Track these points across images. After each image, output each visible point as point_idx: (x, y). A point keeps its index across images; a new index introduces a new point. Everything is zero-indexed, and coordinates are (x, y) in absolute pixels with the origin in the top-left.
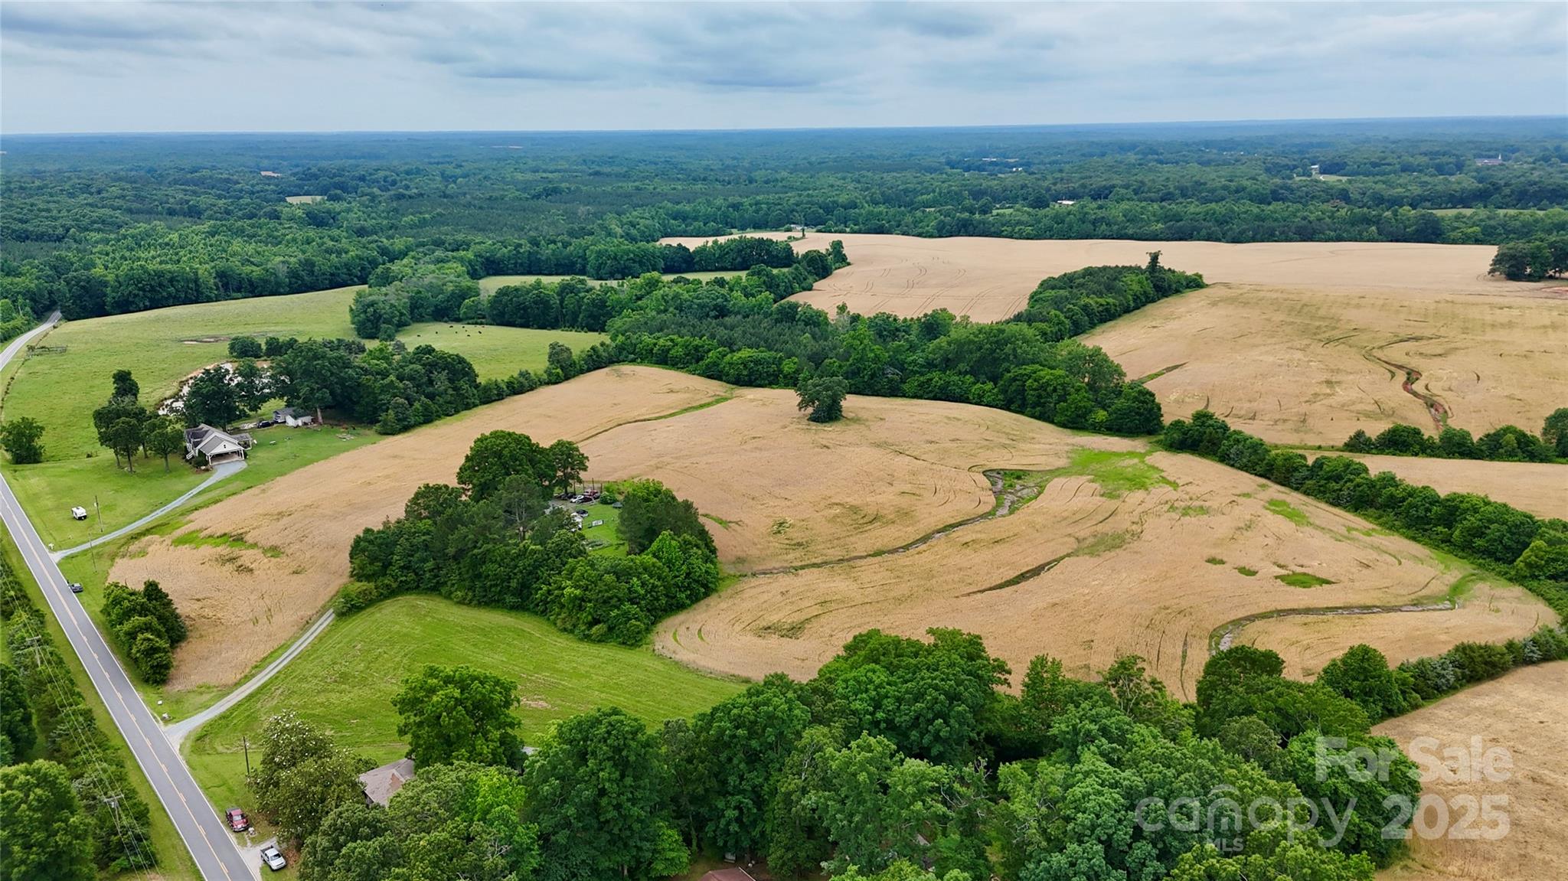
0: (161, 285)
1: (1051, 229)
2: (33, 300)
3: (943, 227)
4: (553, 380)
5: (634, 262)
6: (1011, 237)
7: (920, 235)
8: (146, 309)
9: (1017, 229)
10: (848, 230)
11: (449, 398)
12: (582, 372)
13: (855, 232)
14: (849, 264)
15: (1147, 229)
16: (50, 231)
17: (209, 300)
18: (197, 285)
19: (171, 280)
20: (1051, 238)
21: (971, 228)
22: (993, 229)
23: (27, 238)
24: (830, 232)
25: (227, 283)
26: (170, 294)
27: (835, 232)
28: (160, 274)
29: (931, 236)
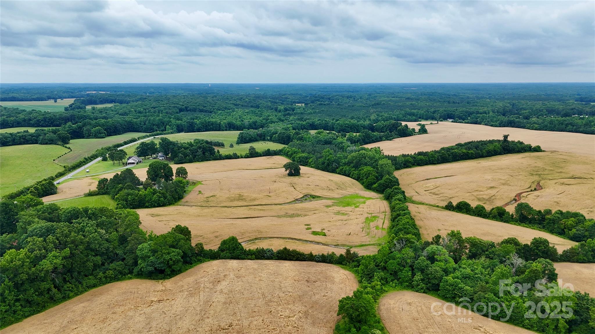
0: (209, 125)
1: (546, 126)
2: (177, 127)
3: (502, 122)
4: (247, 157)
5: (348, 128)
6: (529, 129)
7: (492, 126)
8: (204, 131)
9: (532, 126)
10: (464, 122)
11: (200, 157)
12: (261, 156)
13: (466, 123)
14: (427, 133)
15: (589, 129)
16: (209, 110)
17: (223, 130)
18: (220, 126)
19: (212, 124)
20: (546, 130)
21: (513, 124)
22: (521, 125)
23: (203, 111)
24: (457, 122)
25: (231, 126)
26: (211, 128)
27: (458, 122)
28: (209, 122)
29: (496, 126)
